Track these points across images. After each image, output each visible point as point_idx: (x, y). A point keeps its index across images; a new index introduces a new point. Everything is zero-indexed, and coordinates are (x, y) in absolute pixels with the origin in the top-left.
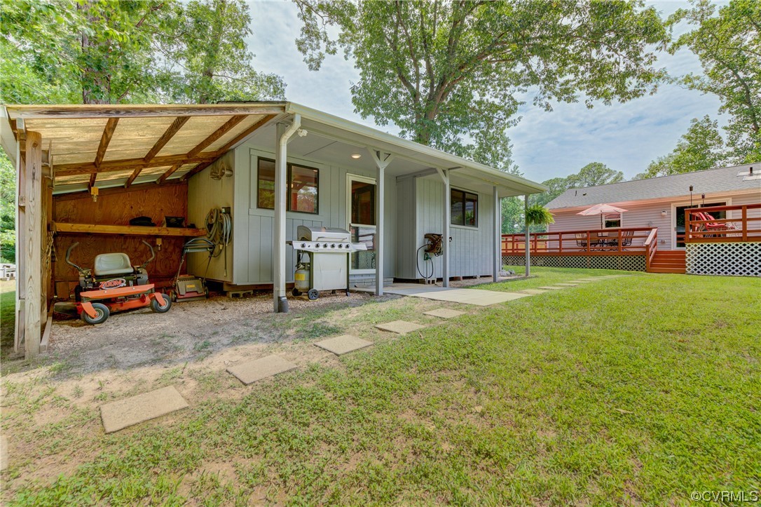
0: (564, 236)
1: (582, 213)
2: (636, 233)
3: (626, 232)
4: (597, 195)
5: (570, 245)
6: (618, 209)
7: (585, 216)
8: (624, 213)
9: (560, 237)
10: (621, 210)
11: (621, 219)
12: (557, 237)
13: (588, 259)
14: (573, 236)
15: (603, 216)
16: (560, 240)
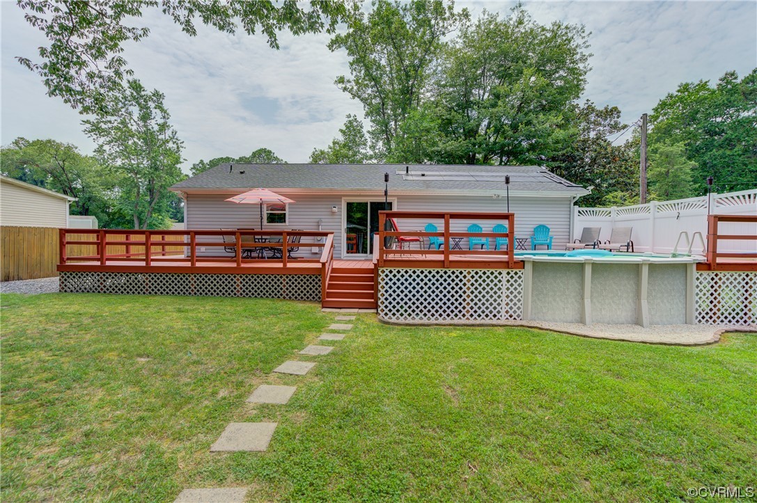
0: (199, 239)
1: (236, 199)
2: (304, 240)
3: (292, 237)
4: (258, 175)
5: (212, 255)
6: (282, 198)
7: (239, 204)
8: (290, 204)
9: (193, 239)
10: (288, 201)
11: (287, 212)
12: (186, 239)
13: (238, 280)
14: (219, 239)
15: (265, 207)
16: (192, 245)
